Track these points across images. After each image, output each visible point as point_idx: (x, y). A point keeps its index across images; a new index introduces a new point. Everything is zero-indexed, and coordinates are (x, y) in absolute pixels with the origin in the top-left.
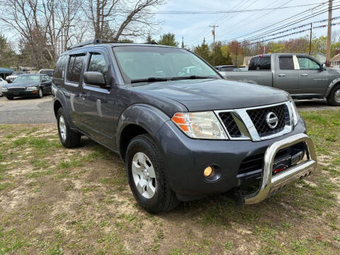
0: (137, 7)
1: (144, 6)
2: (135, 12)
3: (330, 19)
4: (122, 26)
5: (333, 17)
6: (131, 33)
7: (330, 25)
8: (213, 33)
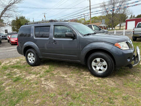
0: (9, 4)
1: (13, 4)
2: (8, 6)
3: (91, 13)
4: (2, 12)
5: (91, 12)
6: (7, 15)
7: (90, 15)
8: (45, 16)
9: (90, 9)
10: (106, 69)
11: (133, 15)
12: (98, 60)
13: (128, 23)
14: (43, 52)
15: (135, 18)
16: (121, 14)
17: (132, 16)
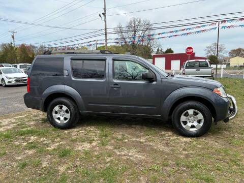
3: (106, 40)
7: (106, 43)
9: (106, 34)
10: (201, 124)
11: (160, 49)
12: (191, 112)
13: (156, 59)
14: (90, 103)
15: (164, 53)
16: (145, 46)
17: (158, 50)
